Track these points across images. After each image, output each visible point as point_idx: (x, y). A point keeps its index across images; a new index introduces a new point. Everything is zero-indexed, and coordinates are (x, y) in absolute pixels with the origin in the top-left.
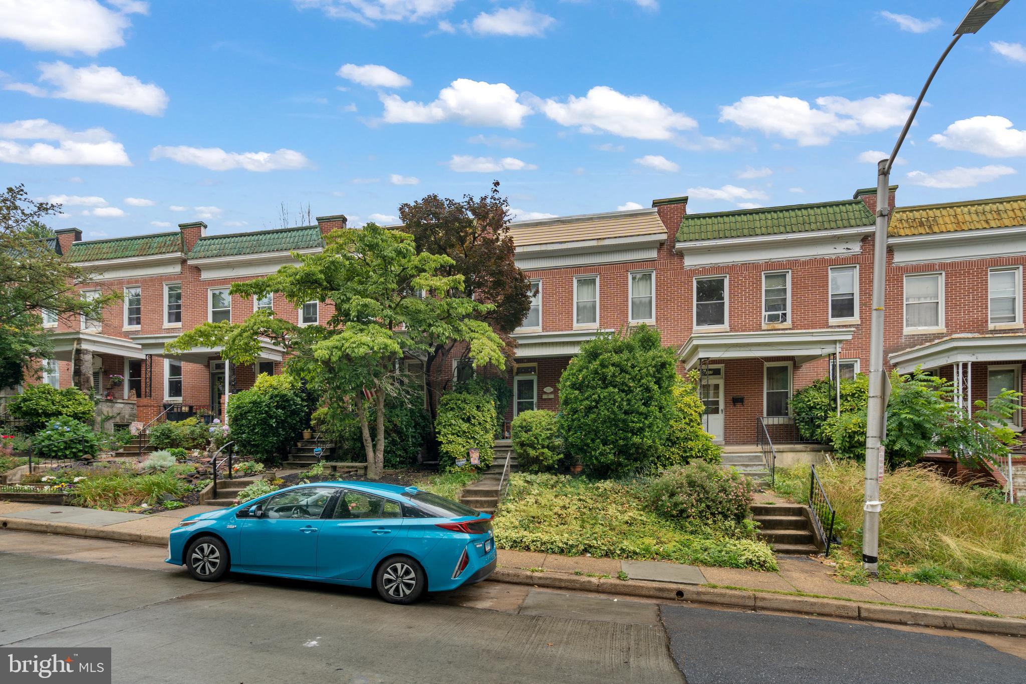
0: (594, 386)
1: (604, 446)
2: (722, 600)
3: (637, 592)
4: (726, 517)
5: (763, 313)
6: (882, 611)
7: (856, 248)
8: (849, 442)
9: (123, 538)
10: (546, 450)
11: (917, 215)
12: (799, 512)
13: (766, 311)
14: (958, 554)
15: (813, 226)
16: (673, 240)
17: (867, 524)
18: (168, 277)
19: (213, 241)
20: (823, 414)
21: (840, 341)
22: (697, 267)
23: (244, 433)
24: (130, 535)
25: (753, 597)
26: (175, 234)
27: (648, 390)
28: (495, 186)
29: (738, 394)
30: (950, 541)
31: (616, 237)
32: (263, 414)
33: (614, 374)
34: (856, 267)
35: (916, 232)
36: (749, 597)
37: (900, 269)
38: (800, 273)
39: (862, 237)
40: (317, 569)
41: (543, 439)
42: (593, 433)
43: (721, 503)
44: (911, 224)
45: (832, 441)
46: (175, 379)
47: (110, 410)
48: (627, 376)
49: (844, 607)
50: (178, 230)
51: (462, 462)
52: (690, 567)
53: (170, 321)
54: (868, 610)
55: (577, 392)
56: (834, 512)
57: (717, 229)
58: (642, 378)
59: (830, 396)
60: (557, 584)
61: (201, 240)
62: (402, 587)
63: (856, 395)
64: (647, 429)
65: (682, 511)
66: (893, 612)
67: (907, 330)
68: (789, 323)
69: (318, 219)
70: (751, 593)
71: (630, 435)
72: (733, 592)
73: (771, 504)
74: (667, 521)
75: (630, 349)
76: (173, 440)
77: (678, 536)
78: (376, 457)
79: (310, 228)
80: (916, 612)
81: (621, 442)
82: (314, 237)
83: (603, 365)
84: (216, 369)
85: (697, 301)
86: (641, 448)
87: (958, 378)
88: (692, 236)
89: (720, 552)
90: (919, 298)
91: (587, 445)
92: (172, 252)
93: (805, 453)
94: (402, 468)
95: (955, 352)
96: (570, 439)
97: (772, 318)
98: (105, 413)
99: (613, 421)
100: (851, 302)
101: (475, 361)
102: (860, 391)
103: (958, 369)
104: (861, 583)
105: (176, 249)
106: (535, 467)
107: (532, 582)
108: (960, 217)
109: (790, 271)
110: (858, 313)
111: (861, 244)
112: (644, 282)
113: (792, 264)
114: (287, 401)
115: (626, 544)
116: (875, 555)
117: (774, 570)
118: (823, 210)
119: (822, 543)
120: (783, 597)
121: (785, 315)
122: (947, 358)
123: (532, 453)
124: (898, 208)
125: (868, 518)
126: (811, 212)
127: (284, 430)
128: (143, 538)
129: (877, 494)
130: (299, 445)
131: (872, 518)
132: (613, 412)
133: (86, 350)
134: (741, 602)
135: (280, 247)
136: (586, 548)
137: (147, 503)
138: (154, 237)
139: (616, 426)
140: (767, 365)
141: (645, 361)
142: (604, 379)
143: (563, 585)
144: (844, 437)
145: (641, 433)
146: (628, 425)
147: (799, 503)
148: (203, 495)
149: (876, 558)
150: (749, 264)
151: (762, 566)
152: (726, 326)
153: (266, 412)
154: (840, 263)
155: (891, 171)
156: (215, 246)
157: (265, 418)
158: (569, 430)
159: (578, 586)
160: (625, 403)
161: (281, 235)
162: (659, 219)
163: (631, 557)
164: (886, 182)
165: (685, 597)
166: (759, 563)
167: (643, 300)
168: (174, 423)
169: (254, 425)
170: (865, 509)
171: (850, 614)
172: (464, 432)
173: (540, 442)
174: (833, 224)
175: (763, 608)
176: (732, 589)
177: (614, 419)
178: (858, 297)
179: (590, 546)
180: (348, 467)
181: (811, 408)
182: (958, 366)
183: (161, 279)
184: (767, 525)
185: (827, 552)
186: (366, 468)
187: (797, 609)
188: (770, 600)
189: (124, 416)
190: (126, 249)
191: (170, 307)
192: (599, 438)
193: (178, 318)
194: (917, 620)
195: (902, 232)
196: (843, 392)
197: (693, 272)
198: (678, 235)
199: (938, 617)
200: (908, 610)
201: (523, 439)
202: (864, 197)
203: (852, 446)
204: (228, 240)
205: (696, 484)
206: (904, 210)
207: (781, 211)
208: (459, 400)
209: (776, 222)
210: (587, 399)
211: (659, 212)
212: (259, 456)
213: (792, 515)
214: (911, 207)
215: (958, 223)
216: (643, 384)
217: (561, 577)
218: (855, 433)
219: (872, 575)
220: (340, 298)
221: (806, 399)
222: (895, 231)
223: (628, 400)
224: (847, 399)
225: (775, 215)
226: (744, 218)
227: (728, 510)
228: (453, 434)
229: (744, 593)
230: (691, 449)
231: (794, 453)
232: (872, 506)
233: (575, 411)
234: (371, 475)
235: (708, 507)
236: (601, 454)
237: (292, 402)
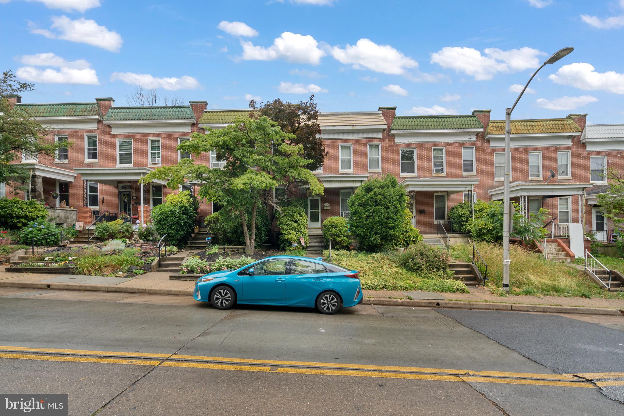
0: (371, 205)
1: (375, 235)
2: (456, 306)
3: (419, 305)
4: (439, 269)
5: (433, 168)
6: (520, 307)
7: (474, 138)
8: (479, 233)
9: (133, 291)
10: (345, 238)
11: (500, 124)
12: (467, 266)
13: (434, 167)
14: (536, 283)
15: (456, 127)
16: (390, 129)
17: (505, 270)
18: (88, 131)
19: (120, 110)
20: (466, 219)
21: (473, 184)
22: (401, 143)
23: (165, 229)
24: (138, 289)
25: (469, 304)
26: (93, 104)
27: (396, 207)
28: (312, 96)
29: (422, 208)
30: (531, 277)
31: (361, 125)
32: (176, 218)
33: (381, 199)
34: (474, 147)
35: (500, 133)
36: (467, 304)
37: (492, 150)
38: (449, 149)
39: (476, 133)
40: (285, 300)
41: (344, 232)
42: (370, 229)
43: (436, 262)
44: (497, 129)
45: (471, 232)
46: (93, 194)
47: (53, 214)
48: (387, 201)
49: (506, 306)
50: (95, 101)
51: (295, 244)
52: (433, 293)
53: (89, 158)
54: (515, 307)
55: (361, 208)
56: (487, 265)
57: (411, 125)
58: (394, 201)
59: (469, 210)
60: (382, 303)
61: (111, 109)
62: (331, 306)
63: (481, 210)
64: (396, 227)
65: (419, 267)
66: (524, 307)
67: (496, 179)
68: (444, 174)
69: (190, 102)
70: (467, 302)
71: (388, 230)
72: (460, 302)
73: (454, 263)
74: (412, 272)
75: (388, 186)
76: (110, 233)
77: (420, 279)
78: (250, 242)
79: (185, 107)
80: (533, 306)
81: (384, 234)
82: (189, 113)
83: (375, 194)
84: (122, 188)
85: (402, 160)
86: (393, 236)
87: (522, 203)
88: (399, 127)
89: (443, 285)
90: (500, 164)
91: (367, 235)
92: (92, 115)
93: (459, 238)
94: (259, 248)
95: (521, 191)
96: (358, 232)
97: (437, 171)
98: (50, 216)
99: (380, 223)
100: (472, 164)
101: (314, 191)
102: (482, 208)
103: (522, 199)
104: (505, 296)
105: (95, 113)
106: (338, 247)
107: (370, 303)
108: (517, 127)
109: (445, 148)
110: (475, 170)
111: (476, 136)
112: (375, 149)
113: (446, 144)
114: (187, 210)
115: (402, 283)
116: (508, 284)
117: (468, 292)
118: (459, 119)
119: (481, 280)
120: (481, 303)
121: (443, 169)
122: (516, 194)
123: (338, 239)
124: (491, 121)
125: (505, 267)
126: (454, 119)
127: (186, 227)
128: (147, 291)
129: (508, 257)
130: (193, 236)
131: (507, 267)
132: (381, 219)
133: (39, 176)
134: (464, 306)
135: (167, 117)
136: (384, 286)
137: (121, 271)
138: (78, 105)
139: (382, 225)
140: (435, 194)
141: (394, 193)
142: (376, 201)
143: (385, 303)
144: (477, 230)
145: (393, 229)
146: (388, 225)
147: (466, 262)
148: (154, 266)
149: (509, 285)
150: (426, 143)
151: (463, 291)
152: (415, 174)
153: (178, 217)
154: (467, 145)
155: (511, 114)
156: (122, 113)
157: (177, 220)
158: (357, 227)
159: (392, 303)
160: (386, 214)
161: (166, 110)
162: (383, 117)
163: (405, 290)
164: (509, 118)
165: (440, 305)
166: (462, 290)
167: (374, 158)
168: (110, 222)
169: (171, 224)
170: (504, 263)
171: (508, 309)
172: (295, 228)
173: (343, 234)
174: (464, 127)
175: (474, 309)
176: (459, 301)
177: (381, 222)
178: (475, 162)
179: (385, 285)
180: (233, 248)
181: (460, 216)
182: (522, 197)
183: (83, 131)
184: (457, 272)
185: (484, 284)
186: (244, 249)
187: (487, 308)
188: (476, 305)
189: (61, 218)
190: (57, 110)
191: (89, 150)
192: (373, 231)
193: (94, 156)
194: (533, 309)
195: (494, 132)
196: (475, 209)
197: (400, 145)
198: (392, 126)
199: (541, 307)
200: (530, 305)
201: (333, 232)
202: (477, 114)
203: (480, 235)
204: (131, 110)
205: (423, 254)
206: (494, 122)
207: (440, 118)
208: (289, 210)
209: (438, 123)
210: (366, 211)
211: (383, 114)
212: (173, 242)
213: (464, 268)
214: (497, 121)
215: (517, 130)
216: (394, 204)
217: (384, 300)
218: (482, 228)
219: (508, 293)
220: (240, 155)
221: (458, 212)
222: (491, 131)
223: (387, 212)
224: (477, 212)
225: (438, 120)
226: (424, 120)
227: (440, 266)
228: (290, 229)
229: (464, 302)
230: (409, 237)
231: (454, 238)
232: (507, 262)
233: (360, 218)
234: (249, 252)
235: (430, 265)
236: (374, 239)
237: (189, 211)
